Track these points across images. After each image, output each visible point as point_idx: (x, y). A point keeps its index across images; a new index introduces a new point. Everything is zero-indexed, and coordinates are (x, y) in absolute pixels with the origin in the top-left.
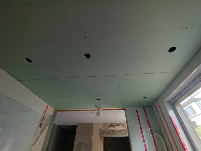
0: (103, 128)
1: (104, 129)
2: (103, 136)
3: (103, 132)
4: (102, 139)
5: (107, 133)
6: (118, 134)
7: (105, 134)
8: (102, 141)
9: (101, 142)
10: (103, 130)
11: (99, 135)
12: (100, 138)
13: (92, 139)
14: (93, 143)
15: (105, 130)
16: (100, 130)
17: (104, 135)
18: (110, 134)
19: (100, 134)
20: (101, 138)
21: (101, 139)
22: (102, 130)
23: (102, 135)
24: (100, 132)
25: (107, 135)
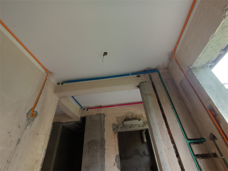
1: (118, 123)
4: (116, 135)
6: (134, 127)
7: (120, 128)
8: (116, 136)
12: (114, 133)
13: (104, 136)
18: (126, 128)
19: (114, 129)
23: (116, 130)
24: (114, 127)
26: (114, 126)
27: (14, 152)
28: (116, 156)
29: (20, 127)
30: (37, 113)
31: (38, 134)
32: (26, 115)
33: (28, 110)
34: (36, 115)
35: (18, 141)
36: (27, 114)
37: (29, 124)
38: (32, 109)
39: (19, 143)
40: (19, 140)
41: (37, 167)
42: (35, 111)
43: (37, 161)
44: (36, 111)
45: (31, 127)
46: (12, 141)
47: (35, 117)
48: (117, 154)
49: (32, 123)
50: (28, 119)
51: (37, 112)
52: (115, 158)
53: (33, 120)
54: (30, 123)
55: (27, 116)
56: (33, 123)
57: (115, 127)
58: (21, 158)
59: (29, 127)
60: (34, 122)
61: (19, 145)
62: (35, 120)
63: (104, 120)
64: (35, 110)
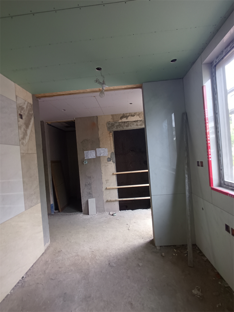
1: (113, 122)
3: (113, 125)
4: (111, 134)
5: (117, 126)
6: (132, 126)
7: (116, 127)
8: (111, 135)
9: (110, 137)
11: (107, 129)
12: (109, 132)
13: (98, 135)
14: (100, 139)
15: (115, 123)
16: (108, 123)
17: (114, 128)
18: (122, 127)
19: (109, 128)
20: (111, 132)
22: (111, 123)
23: (111, 129)
24: (108, 126)
25: (117, 128)
26: (109, 125)
28: (112, 153)
48: (112, 151)
52: (110, 155)
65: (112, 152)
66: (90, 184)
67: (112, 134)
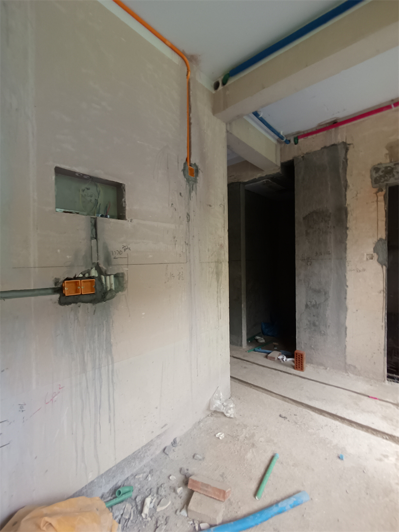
0: (388, 161)
1: (391, 162)
2: (386, 182)
3: (388, 172)
4: (381, 193)
8: (381, 198)
9: (377, 201)
10: (386, 168)
11: (369, 184)
12: (375, 190)
13: (346, 199)
14: (349, 209)
15: (395, 165)
16: (376, 169)
17: (392, 179)
19: (375, 181)
20: (381, 190)
21: (376, 193)
22: (384, 166)
23: (382, 181)
24: (375, 175)
26: (376, 173)
27: (189, 231)
28: (379, 241)
29: (182, 194)
30: (197, 167)
31: (210, 206)
32: (182, 173)
33: (183, 165)
34: (197, 171)
35: (187, 217)
36: (184, 170)
37: (193, 189)
38: (187, 160)
39: (189, 220)
40: (188, 215)
41: (225, 254)
42: (193, 163)
43: (222, 246)
44: (195, 164)
45: (196, 194)
46: (180, 217)
47: (197, 175)
48: (379, 237)
49: (196, 187)
50: (188, 181)
51: (197, 164)
52: (374, 246)
53: (195, 181)
54: (193, 187)
55: (184, 175)
56: (198, 187)
57: (380, 174)
58: (199, 240)
59: (193, 194)
60: (198, 184)
61: (190, 222)
62: (198, 181)
63: (347, 160)
64: (193, 161)
65: (381, 239)
66: (316, 306)
67: (386, 194)
